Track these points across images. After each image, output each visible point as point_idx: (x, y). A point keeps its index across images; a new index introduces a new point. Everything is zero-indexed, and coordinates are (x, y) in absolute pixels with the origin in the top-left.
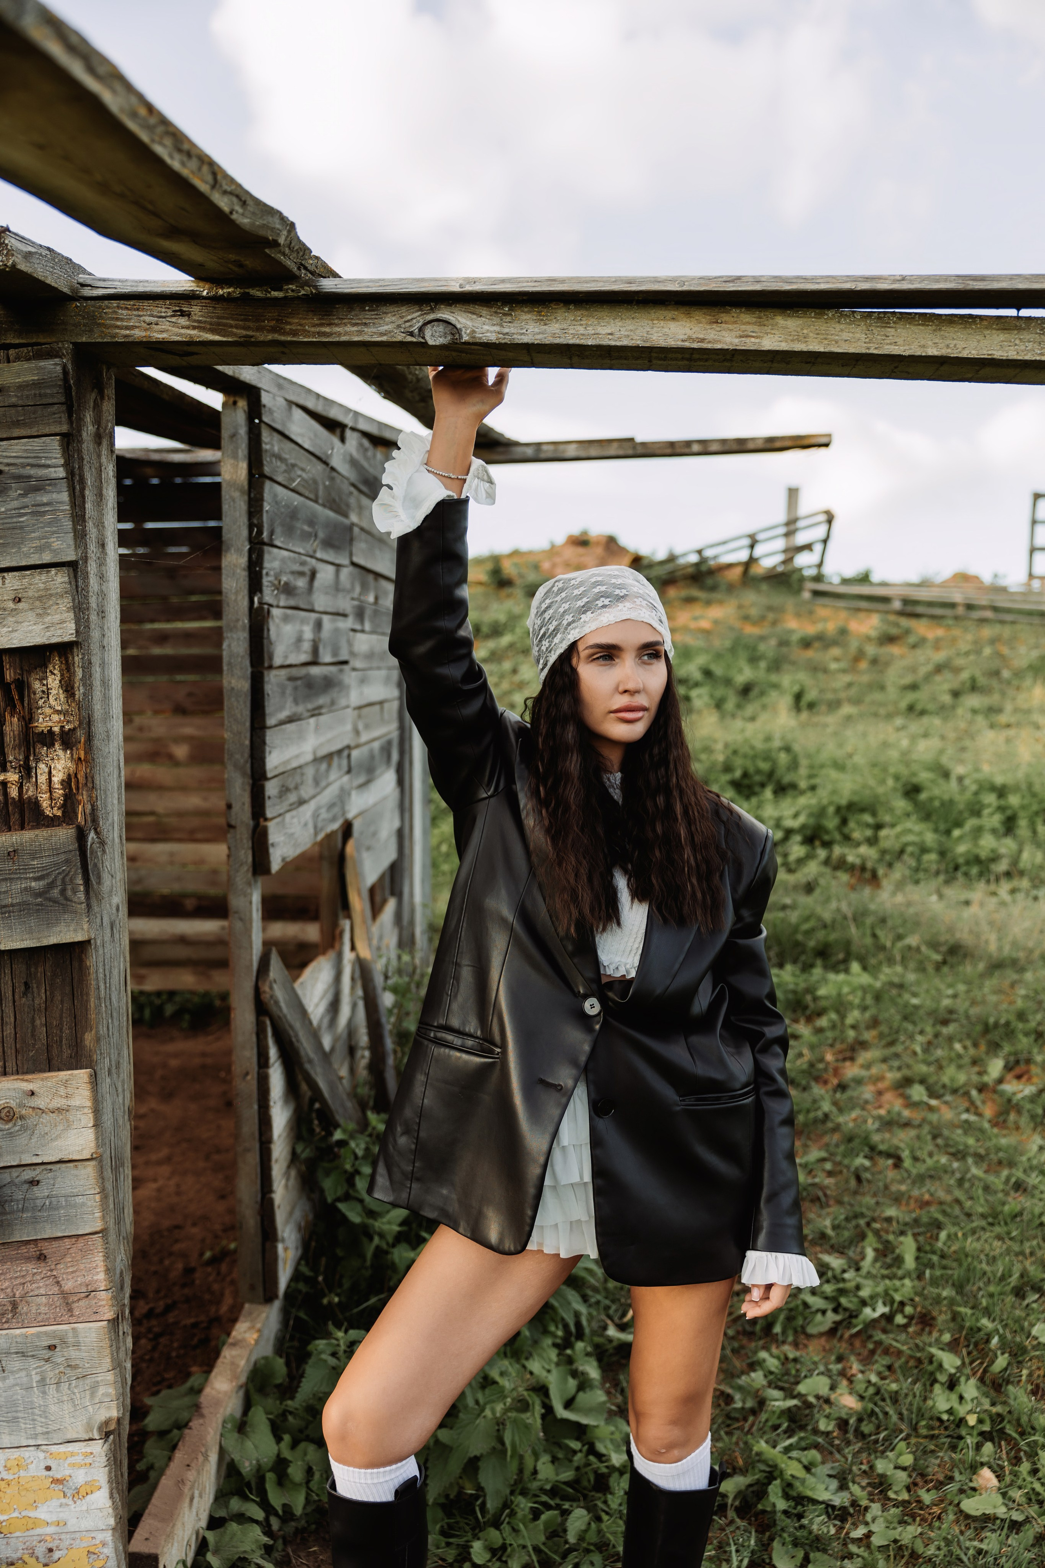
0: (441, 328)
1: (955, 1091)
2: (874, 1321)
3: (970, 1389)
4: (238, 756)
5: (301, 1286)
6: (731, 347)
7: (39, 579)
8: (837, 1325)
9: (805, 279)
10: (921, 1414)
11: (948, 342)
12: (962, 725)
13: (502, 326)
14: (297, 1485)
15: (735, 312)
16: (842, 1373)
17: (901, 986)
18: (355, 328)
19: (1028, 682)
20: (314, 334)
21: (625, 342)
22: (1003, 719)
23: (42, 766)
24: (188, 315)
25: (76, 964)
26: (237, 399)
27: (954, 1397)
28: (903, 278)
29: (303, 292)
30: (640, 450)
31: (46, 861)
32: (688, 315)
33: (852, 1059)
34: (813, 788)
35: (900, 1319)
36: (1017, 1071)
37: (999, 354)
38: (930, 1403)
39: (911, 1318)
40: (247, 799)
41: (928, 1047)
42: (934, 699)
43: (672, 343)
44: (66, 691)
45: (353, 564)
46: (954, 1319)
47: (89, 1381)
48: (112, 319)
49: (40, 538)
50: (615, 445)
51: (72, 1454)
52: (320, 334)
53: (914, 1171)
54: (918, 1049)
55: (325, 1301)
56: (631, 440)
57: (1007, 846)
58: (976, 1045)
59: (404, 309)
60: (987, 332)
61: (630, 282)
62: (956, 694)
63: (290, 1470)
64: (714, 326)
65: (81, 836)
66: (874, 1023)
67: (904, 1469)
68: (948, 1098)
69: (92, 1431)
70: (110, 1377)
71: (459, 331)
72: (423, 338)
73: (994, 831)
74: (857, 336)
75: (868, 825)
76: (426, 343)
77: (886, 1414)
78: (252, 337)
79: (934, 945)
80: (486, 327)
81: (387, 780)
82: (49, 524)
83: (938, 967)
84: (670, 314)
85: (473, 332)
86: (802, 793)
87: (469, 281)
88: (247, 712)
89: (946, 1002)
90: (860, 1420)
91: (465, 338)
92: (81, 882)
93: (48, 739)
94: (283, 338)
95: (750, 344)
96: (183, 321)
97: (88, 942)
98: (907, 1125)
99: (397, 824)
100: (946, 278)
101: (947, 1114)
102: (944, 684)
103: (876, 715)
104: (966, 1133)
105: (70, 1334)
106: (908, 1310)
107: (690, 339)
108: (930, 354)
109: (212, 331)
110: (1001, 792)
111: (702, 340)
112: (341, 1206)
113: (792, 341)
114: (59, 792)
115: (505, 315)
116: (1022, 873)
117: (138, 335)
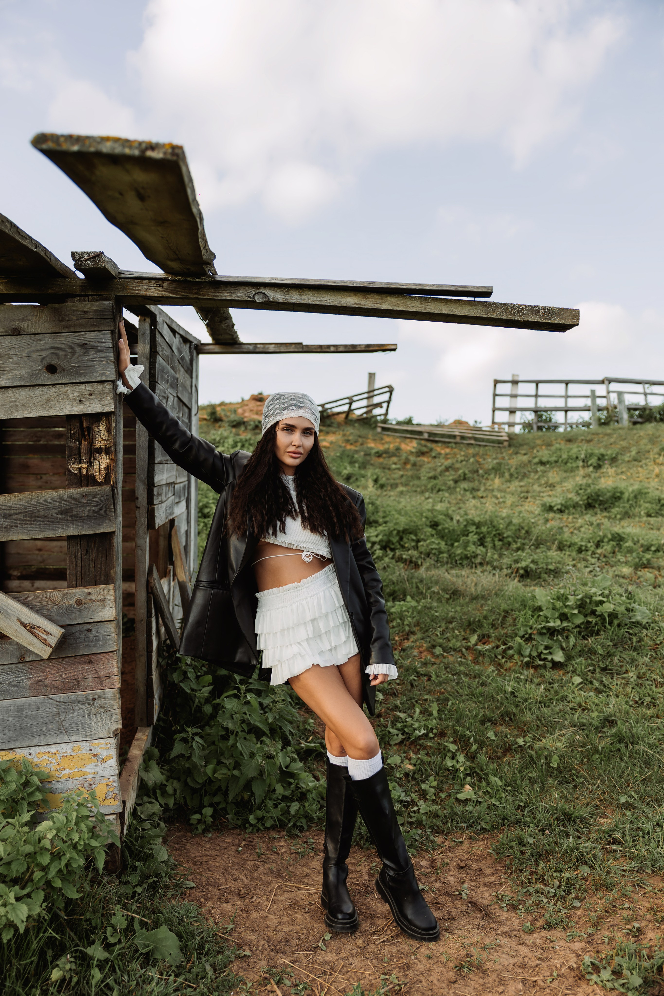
0: (261, 296)
1: (455, 650)
2: (419, 736)
3: (461, 758)
4: (142, 476)
6: (371, 307)
7: (100, 387)
8: (404, 739)
9: (398, 284)
10: (440, 769)
11: (449, 309)
12: (459, 497)
13: (285, 296)
14: (169, 795)
15: (372, 295)
16: (406, 758)
17: (430, 608)
18: (228, 294)
19: (492, 476)
20: (212, 296)
21: (331, 304)
22: (480, 494)
23: (97, 462)
24: (162, 286)
25: (108, 542)
26: (146, 320)
27: (454, 761)
29: (207, 280)
30: (305, 350)
31: (98, 499)
32: (355, 295)
33: (408, 639)
34: (386, 523)
35: (431, 735)
36: (484, 641)
37: (469, 314)
38: (444, 763)
39: (435, 734)
40: (145, 495)
41: (443, 633)
42: (445, 484)
43: (349, 305)
44: (108, 432)
46: (454, 732)
47: (109, 713)
48: (132, 286)
49: (101, 371)
50: (293, 346)
51: (101, 744)
52: (214, 296)
53: (436, 681)
54: (439, 634)
55: (173, 729)
56: (301, 343)
57: (480, 550)
58: (465, 630)
59: (247, 288)
60: (465, 306)
61: (334, 282)
62: (456, 482)
64: (365, 299)
65: (113, 490)
66: (417, 624)
67: (433, 787)
68: (452, 653)
69: (110, 734)
70: (119, 711)
71: (268, 297)
72: (254, 299)
73: (474, 543)
75: (413, 540)
76: (255, 301)
77: (426, 770)
78: (187, 296)
79: (445, 590)
80: (279, 296)
82: (105, 365)
83: (448, 600)
84: (348, 294)
85: (274, 298)
86: (380, 525)
87: (273, 279)
88: (146, 456)
89: (451, 614)
90: (414, 773)
91: (271, 300)
92: (113, 508)
93: (99, 451)
94: (199, 297)
95: (378, 306)
96: (160, 288)
97: (113, 532)
98: (434, 664)
100: (449, 286)
101: (451, 659)
102: (450, 477)
103: (416, 491)
104: (460, 665)
105: (101, 694)
106: (435, 731)
107: (356, 304)
109: (172, 293)
110: (478, 525)
111: (360, 304)
113: (393, 306)
114: (103, 472)
115: (286, 292)
116: (488, 563)
117: (142, 293)
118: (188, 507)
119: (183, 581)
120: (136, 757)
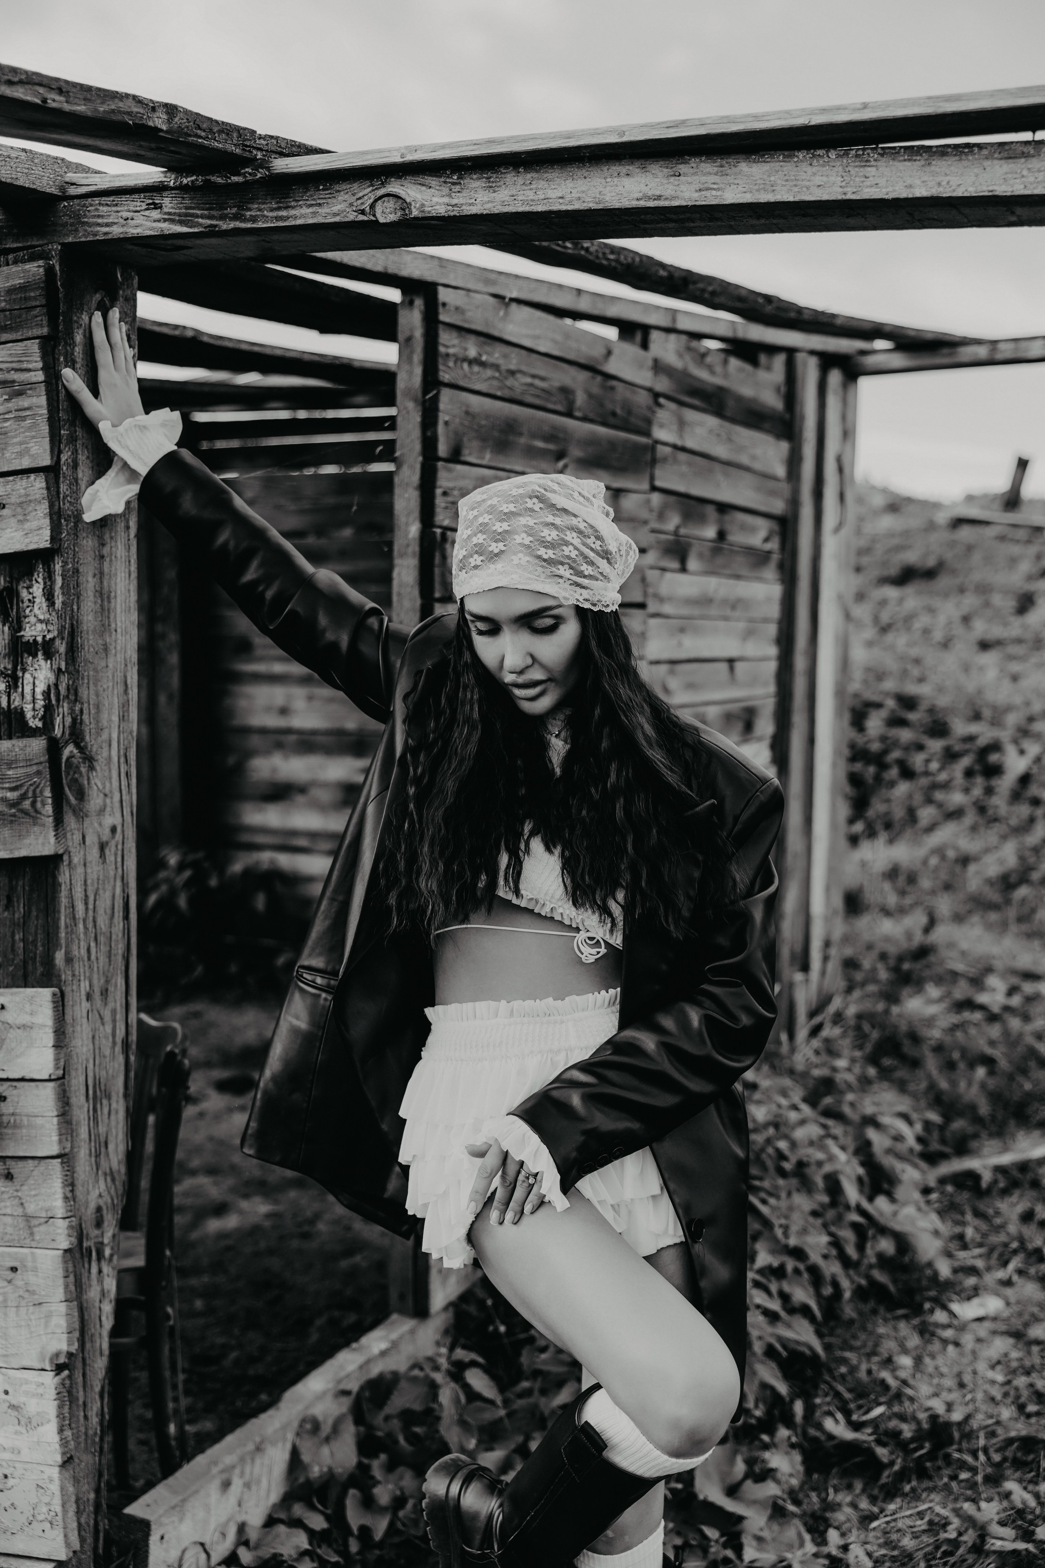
0: (390, 204)
6: (690, 204)
7: (20, 485)
11: (939, 179)
13: (450, 196)
14: (381, 1509)
15: (694, 162)
18: (311, 210)
20: (270, 219)
21: (577, 206)
23: (27, 676)
24: (160, 207)
25: (50, 880)
28: (865, 106)
29: (259, 175)
31: (21, 771)
32: (640, 169)
37: (1003, 189)
43: (626, 203)
44: (48, 600)
45: (657, 489)
47: (44, 1308)
48: (94, 216)
49: (21, 443)
51: (27, 1382)
52: (278, 218)
59: (356, 185)
60: (987, 163)
61: (568, 136)
63: (376, 1491)
64: (672, 179)
65: (56, 748)
69: (44, 1361)
70: (63, 1308)
71: (408, 206)
72: (374, 215)
74: (833, 179)
76: (377, 221)
78: (216, 226)
80: (435, 199)
82: (30, 429)
85: (423, 205)
91: (415, 213)
92: (50, 795)
93: (31, 648)
94: (243, 225)
95: (711, 198)
96: (155, 214)
97: (58, 857)
105: (29, 1258)
107: (643, 197)
108: (918, 195)
109: (181, 223)
111: (659, 198)
113: (758, 190)
114: (40, 703)
115: (454, 184)
117: (116, 231)
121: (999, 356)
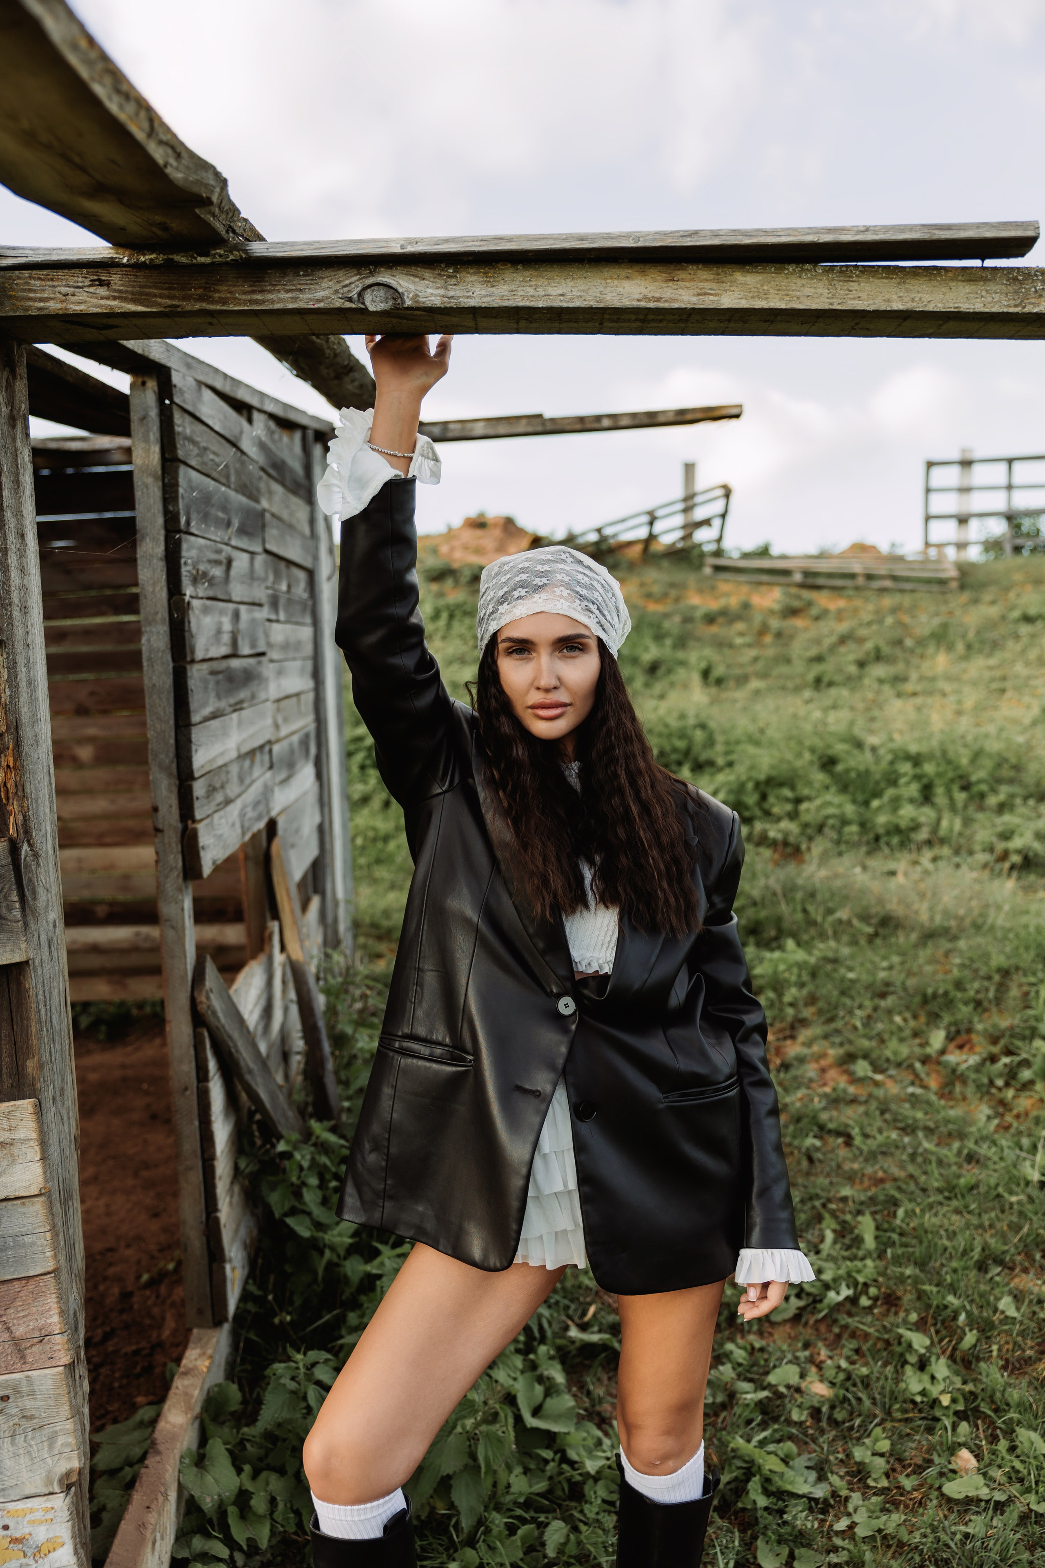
0: (381, 293)
1: (899, 1065)
2: (839, 1304)
3: (941, 1368)
4: (162, 756)
5: (251, 1307)
6: (689, 306)
8: (802, 1309)
9: (766, 232)
10: (894, 1398)
11: (913, 295)
12: (870, 695)
13: (446, 289)
14: (260, 1517)
15: (691, 268)
16: (811, 1360)
17: (835, 961)
18: (289, 295)
19: (931, 650)
20: (245, 302)
21: (577, 303)
22: (909, 687)
24: (108, 284)
25: (14, 987)
26: (146, 379)
27: (926, 1378)
28: (867, 229)
29: (231, 257)
30: (549, 427)
32: (643, 273)
33: (793, 1037)
34: (730, 764)
35: (864, 1302)
36: (959, 1041)
37: (966, 307)
38: (903, 1385)
39: (875, 1299)
40: (174, 801)
41: (868, 1021)
42: (840, 670)
43: (627, 303)
45: (267, 552)
46: (919, 1298)
47: (46, 1431)
48: (24, 290)
50: (524, 421)
51: (32, 1511)
52: (252, 302)
53: (865, 1148)
54: (858, 1024)
55: (277, 1320)
56: (540, 416)
57: (926, 815)
58: (915, 1017)
59: (341, 273)
60: (952, 284)
61: (582, 239)
62: (861, 664)
63: (253, 1502)
64: (671, 284)
65: (14, 849)
66: (812, 1000)
67: (882, 1455)
68: (892, 1072)
69: (52, 1484)
70: (69, 1425)
71: (400, 295)
72: (363, 303)
73: (912, 801)
74: (820, 291)
75: (787, 800)
76: (366, 309)
77: (859, 1400)
78: (178, 306)
79: (865, 918)
80: (430, 291)
81: (306, 774)
83: (871, 939)
84: (624, 272)
85: (416, 296)
86: (720, 770)
87: (410, 241)
88: (170, 710)
89: (882, 975)
90: (832, 1407)
91: (408, 303)
92: (16, 899)
94: (211, 307)
95: (708, 302)
96: (102, 291)
97: (27, 963)
98: (854, 1101)
99: (317, 819)
100: (912, 228)
101: (893, 1089)
102: (849, 655)
103: (783, 688)
104: (913, 1106)
105: (24, 1383)
106: (873, 1291)
107: (646, 298)
108: (895, 308)
109: (135, 301)
110: (916, 760)
111: (658, 300)
112: (290, 1221)
113: (752, 297)
115: (449, 277)
116: (942, 841)
117: (54, 306)
118: (320, 775)
119: (298, 962)
120: (173, 1438)
121: (450, 435)
